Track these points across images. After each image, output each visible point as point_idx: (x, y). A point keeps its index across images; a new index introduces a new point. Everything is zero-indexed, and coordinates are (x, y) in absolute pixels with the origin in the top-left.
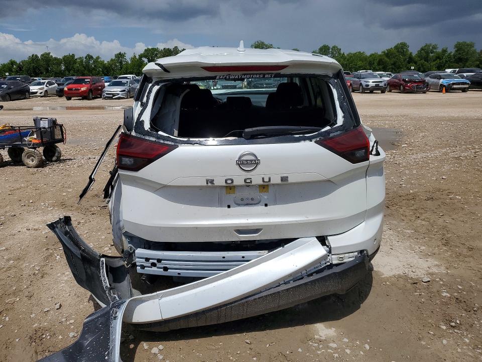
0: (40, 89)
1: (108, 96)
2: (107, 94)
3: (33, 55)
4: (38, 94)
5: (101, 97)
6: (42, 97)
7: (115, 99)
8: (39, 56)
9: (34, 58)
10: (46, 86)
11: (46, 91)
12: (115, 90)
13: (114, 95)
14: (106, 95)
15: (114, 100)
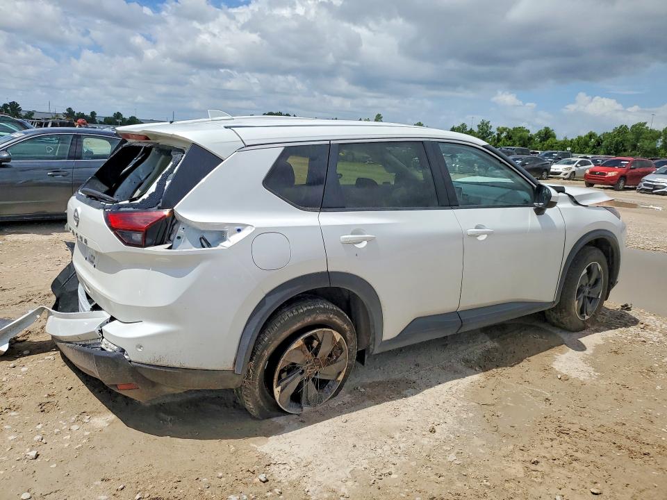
0: (566, 169)
1: (646, 188)
2: (645, 185)
3: (621, 126)
4: (561, 175)
5: (634, 189)
6: (564, 179)
7: (657, 194)
8: (629, 127)
9: (622, 130)
10: (576, 166)
11: (574, 172)
12: (659, 180)
13: (655, 187)
14: (643, 187)
15: (655, 196)
